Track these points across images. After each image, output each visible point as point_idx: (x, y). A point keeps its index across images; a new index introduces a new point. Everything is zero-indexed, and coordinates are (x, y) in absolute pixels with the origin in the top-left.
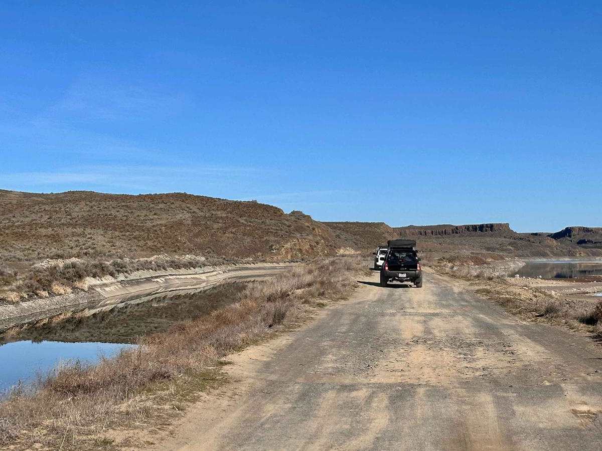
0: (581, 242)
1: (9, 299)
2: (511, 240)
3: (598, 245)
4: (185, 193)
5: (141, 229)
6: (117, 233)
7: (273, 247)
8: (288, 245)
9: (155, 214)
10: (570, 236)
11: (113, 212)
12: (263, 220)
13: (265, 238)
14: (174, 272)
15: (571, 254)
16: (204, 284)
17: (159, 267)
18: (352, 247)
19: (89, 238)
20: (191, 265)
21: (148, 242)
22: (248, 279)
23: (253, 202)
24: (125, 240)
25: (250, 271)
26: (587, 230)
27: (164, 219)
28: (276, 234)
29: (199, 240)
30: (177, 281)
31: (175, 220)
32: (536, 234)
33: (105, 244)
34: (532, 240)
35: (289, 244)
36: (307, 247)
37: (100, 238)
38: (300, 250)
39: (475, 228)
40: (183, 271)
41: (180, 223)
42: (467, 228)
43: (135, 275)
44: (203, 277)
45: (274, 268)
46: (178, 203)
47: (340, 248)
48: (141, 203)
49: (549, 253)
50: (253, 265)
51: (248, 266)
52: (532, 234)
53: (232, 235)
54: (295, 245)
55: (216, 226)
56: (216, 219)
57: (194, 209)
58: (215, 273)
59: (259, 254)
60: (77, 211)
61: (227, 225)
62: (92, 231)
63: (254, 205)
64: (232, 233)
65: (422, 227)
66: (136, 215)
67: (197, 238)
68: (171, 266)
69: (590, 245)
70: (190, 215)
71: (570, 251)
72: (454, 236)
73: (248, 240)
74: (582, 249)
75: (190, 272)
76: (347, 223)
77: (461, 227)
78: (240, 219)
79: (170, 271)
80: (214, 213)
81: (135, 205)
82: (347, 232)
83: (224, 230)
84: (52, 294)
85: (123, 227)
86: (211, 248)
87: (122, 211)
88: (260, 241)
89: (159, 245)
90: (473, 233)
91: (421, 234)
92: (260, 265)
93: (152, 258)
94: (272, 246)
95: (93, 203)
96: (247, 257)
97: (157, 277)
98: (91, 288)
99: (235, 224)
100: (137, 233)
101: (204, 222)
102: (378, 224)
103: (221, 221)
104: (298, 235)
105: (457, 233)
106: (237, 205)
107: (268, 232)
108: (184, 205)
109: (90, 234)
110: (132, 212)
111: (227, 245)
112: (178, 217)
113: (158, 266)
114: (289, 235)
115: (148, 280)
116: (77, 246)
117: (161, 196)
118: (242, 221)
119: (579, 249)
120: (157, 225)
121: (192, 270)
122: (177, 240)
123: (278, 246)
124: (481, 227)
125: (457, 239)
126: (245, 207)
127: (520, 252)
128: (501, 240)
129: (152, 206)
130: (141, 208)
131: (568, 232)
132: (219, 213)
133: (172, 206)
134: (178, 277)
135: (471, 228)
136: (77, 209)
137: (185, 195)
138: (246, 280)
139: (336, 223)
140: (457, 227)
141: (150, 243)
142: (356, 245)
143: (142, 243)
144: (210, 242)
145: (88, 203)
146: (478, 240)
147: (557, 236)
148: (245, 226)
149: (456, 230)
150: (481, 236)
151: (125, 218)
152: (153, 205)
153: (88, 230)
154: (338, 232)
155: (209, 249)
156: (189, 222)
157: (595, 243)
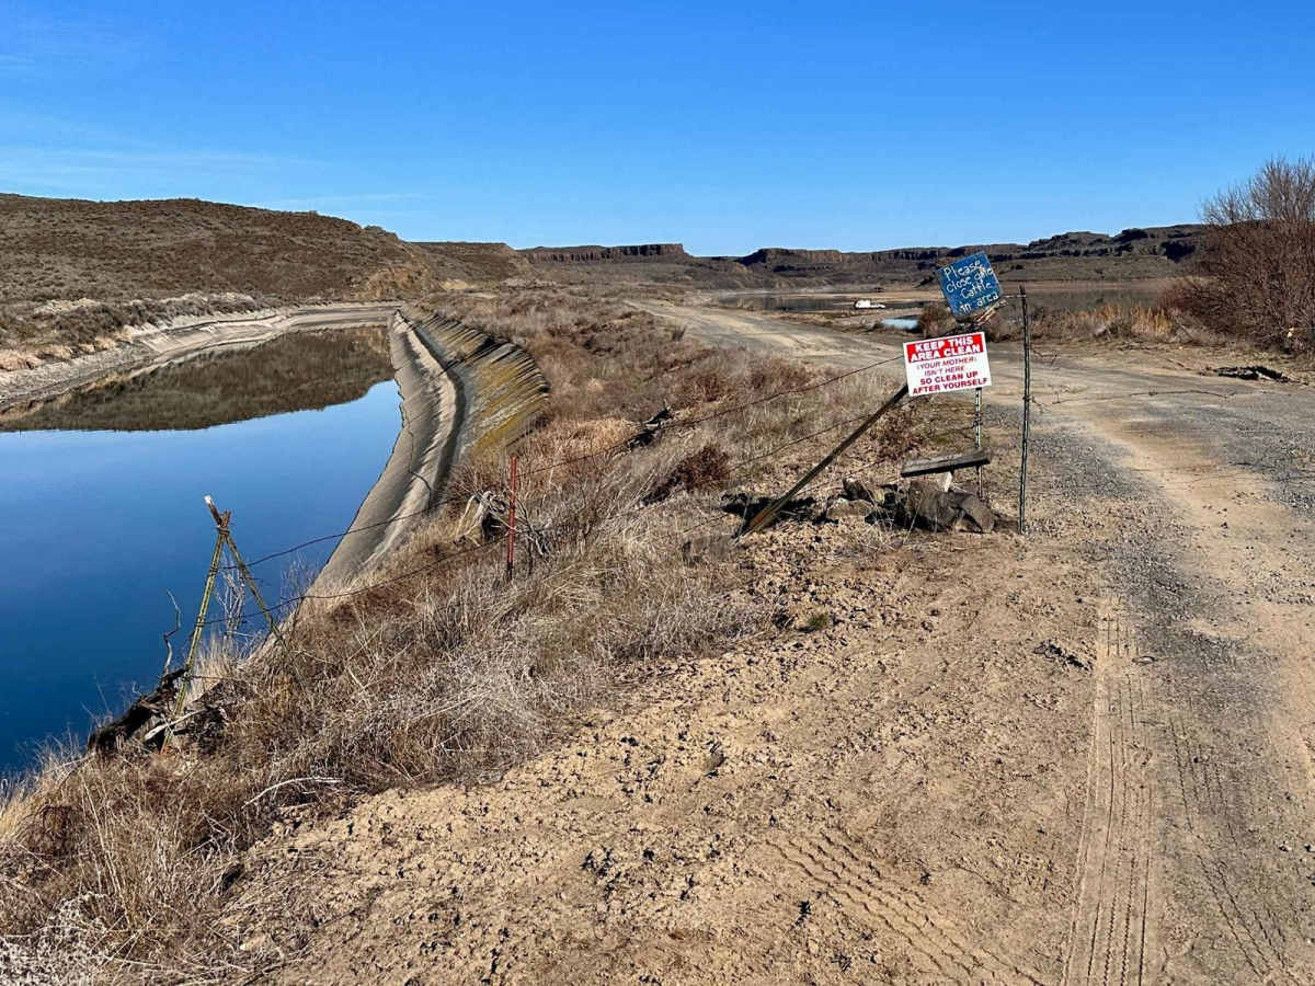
0: (779, 269)
1: (58, 355)
2: (688, 267)
3: (802, 272)
4: (197, 199)
5: (136, 254)
6: (95, 261)
7: (353, 280)
8: (375, 277)
9: (152, 232)
10: (764, 261)
11: (79, 228)
12: (331, 240)
13: (338, 267)
14: (223, 317)
15: (769, 285)
16: (269, 334)
17: (203, 310)
18: (463, 278)
19: (49, 269)
20: (244, 307)
21: (152, 274)
22: (318, 328)
23: (310, 213)
24: (111, 271)
25: (323, 316)
26: (787, 253)
27: (168, 239)
28: (353, 262)
29: (230, 271)
30: (231, 331)
31: (187, 240)
32: (718, 259)
33: (77, 277)
34: (714, 266)
35: (377, 275)
36: (405, 279)
37: (67, 268)
38: (394, 284)
39: (634, 250)
40: (236, 316)
41: (197, 246)
42: (624, 250)
43: (178, 322)
44: (267, 323)
45: (357, 310)
46: (187, 215)
47: (445, 280)
48: (125, 215)
49: (739, 283)
50: (323, 307)
51: (317, 307)
52: (714, 258)
53: (284, 263)
54: (386, 276)
55: (257, 250)
56: (257, 240)
57: (216, 223)
58: (278, 318)
59: (331, 290)
60: (14, 226)
61: (276, 248)
62: (52, 258)
63: (312, 218)
64: (283, 259)
65: (556, 250)
66: (119, 233)
67: (227, 267)
68: (218, 309)
69: (791, 273)
70: (210, 233)
71: (767, 281)
72: (604, 262)
73: (311, 269)
74: (781, 278)
75: (245, 317)
76: (448, 243)
77: (614, 248)
78: (293, 239)
79: (218, 316)
80: (248, 228)
81: (115, 217)
82: (452, 256)
83: (272, 256)
84: (99, 350)
85: (105, 253)
86: (252, 283)
87: (94, 227)
88: (330, 271)
89: (170, 279)
90: (633, 257)
91: (555, 258)
92: (334, 306)
93: (184, 298)
94: (351, 278)
95: (41, 214)
96: (312, 294)
97: (203, 325)
98: (137, 340)
99: (289, 247)
100: (130, 261)
101: (236, 244)
102: (497, 244)
103: (264, 242)
104: (390, 263)
105: (608, 257)
106: (286, 218)
107: (341, 259)
108: (198, 218)
109: (49, 262)
110: (111, 229)
111: (278, 278)
112: (192, 236)
113: (200, 309)
114: (376, 263)
115: (196, 329)
116: (30, 281)
117: (158, 203)
118: (298, 240)
119: (777, 278)
120: (159, 248)
121: (249, 315)
122: (199, 271)
123: (359, 279)
124: (644, 249)
125: (609, 264)
126: (299, 220)
127: (701, 284)
128: (673, 267)
129: (144, 218)
130: (126, 222)
131: (761, 255)
132: (257, 229)
133: (178, 219)
134: (230, 324)
135: (629, 252)
136: (13, 223)
137: (197, 202)
138: (313, 328)
139: (433, 244)
140: (608, 249)
141: (154, 276)
142: (470, 276)
143: (140, 276)
144: (248, 274)
145: (31, 214)
146: (641, 266)
147: (747, 261)
148: (306, 249)
149: (607, 253)
150: (644, 261)
151: (101, 238)
152: (147, 218)
153: (44, 258)
154: (440, 257)
155: (249, 285)
156: (212, 244)
157: (799, 269)
